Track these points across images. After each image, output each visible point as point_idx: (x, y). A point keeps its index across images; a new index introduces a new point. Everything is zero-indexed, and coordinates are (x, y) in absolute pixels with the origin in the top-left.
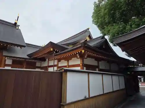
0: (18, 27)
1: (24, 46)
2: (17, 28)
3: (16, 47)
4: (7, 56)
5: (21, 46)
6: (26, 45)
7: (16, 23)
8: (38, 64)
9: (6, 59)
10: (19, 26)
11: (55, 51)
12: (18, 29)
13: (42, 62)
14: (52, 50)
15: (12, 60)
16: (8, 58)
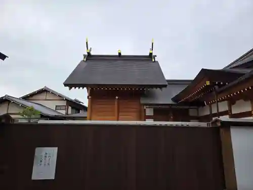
0: (155, 59)
1: (165, 86)
2: (153, 60)
3: (155, 89)
4: (146, 105)
5: (161, 87)
6: (167, 83)
7: (151, 54)
8: (192, 112)
9: (145, 108)
10: (156, 56)
11: (216, 85)
12: (155, 61)
13: (200, 108)
14: (208, 83)
15: (152, 109)
16: (147, 106)
